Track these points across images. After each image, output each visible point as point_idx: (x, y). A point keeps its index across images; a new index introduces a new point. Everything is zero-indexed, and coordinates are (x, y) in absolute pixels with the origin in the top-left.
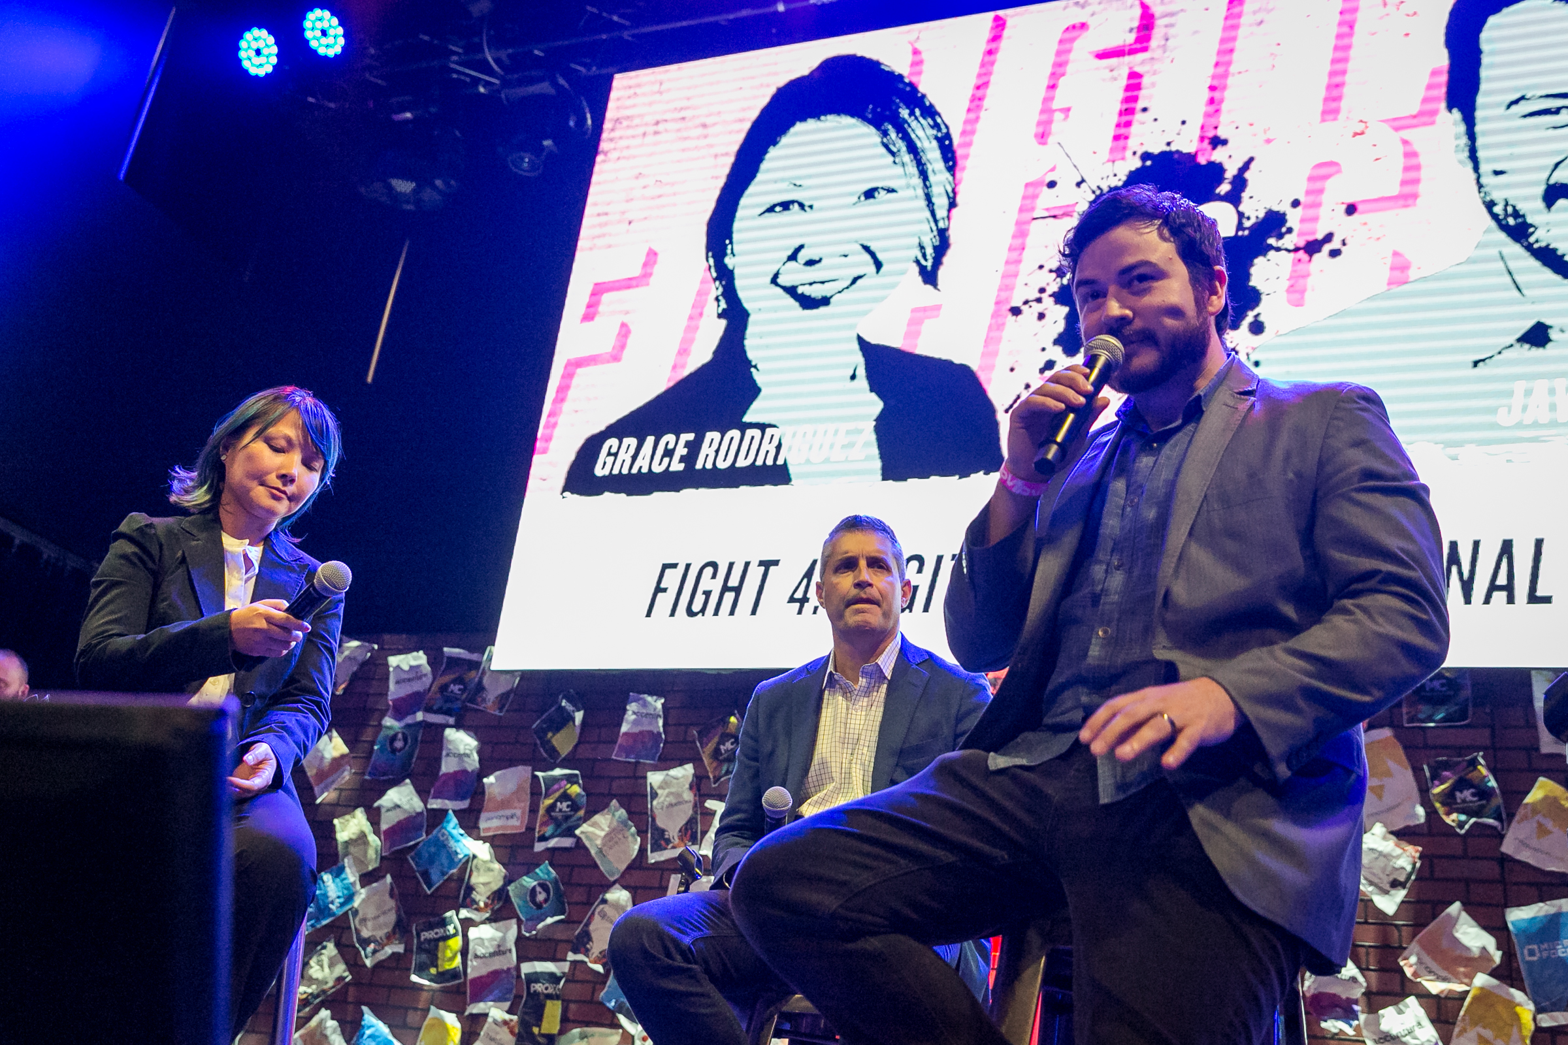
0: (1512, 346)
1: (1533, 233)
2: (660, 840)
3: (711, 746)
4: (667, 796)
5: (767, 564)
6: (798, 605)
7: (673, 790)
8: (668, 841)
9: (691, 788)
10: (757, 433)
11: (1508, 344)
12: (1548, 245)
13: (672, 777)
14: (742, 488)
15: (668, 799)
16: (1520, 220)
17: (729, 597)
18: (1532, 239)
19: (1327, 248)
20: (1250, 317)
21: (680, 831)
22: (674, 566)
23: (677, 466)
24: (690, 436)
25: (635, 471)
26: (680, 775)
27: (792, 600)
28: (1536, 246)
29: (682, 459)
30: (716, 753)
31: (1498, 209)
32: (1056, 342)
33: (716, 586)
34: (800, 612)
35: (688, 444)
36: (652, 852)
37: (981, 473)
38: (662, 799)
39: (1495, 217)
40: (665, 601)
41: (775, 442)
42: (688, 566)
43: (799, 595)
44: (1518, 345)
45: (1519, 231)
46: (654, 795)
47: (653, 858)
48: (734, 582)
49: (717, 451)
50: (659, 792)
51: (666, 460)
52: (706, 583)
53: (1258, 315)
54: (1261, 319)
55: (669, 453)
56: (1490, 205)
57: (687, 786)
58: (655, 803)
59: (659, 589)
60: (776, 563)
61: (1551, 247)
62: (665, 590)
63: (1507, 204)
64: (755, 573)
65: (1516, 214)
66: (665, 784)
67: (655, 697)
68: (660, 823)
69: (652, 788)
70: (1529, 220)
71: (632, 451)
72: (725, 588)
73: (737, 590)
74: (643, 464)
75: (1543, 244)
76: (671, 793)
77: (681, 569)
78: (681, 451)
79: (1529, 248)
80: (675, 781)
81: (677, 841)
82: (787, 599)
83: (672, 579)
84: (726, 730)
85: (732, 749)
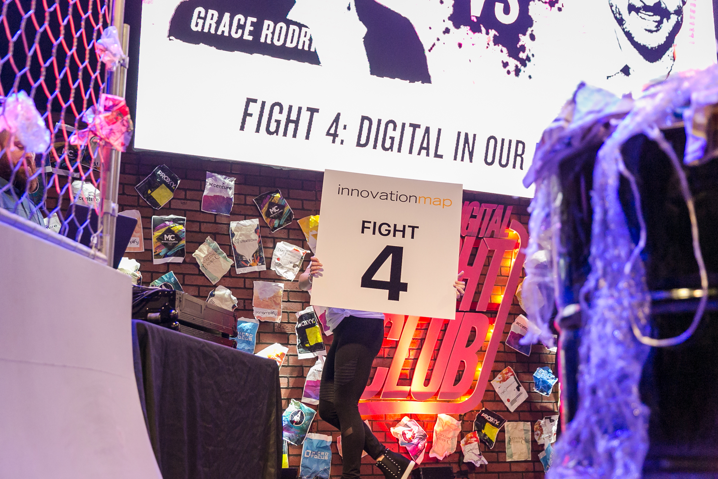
1: (625, 24)
2: (240, 261)
3: (265, 209)
4: (240, 236)
5: (313, 111)
6: (332, 138)
7: (243, 232)
8: (246, 262)
9: (256, 231)
10: (297, 28)
11: (618, 71)
12: (629, 31)
13: (242, 225)
14: (292, 61)
15: (240, 238)
16: (620, 16)
17: (292, 126)
18: (624, 26)
20: (529, 32)
21: (253, 256)
22: (255, 101)
23: (248, 37)
24: (255, 20)
25: (219, 33)
26: (247, 224)
27: (328, 134)
28: (626, 30)
29: (251, 33)
30: (268, 214)
31: (614, 8)
32: (450, 19)
33: (283, 118)
34: (334, 142)
35: (253, 24)
36: (237, 268)
37: (420, 82)
38: (237, 237)
39: (613, 11)
40: (251, 122)
41: (308, 37)
42: (264, 103)
43: (332, 131)
44: (620, 73)
45: (621, 22)
46: (233, 235)
47: (240, 271)
48: (293, 117)
49: (273, 33)
50: (235, 233)
51: (240, 31)
52: (276, 115)
53: (532, 31)
54: (534, 33)
55: (242, 27)
56: (611, 6)
57: (254, 231)
58: (234, 239)
59: (246, 114)
60: (317, 111)
61: (630, 32)
62: (251, 115)
63: (616, 8)
64: (305, 116)
65: (620, 14)
66: (238, 229)
67: (224, 176)
68: (239, 251)
69: (231, 230)
70: (623, 18)
71: (216, 18)
72: (289, 121)
73: (296, 123)
74: (224, 29)
75: (628, 30)
76: (243, 234)
77: (259, 104)
78: (249, 27)
79: (623, 30)
80: (244, 227)
81: (252, 262)
82: (326, 134)
83: (254, 109)
84: (271, 201)
85: (277, 212)
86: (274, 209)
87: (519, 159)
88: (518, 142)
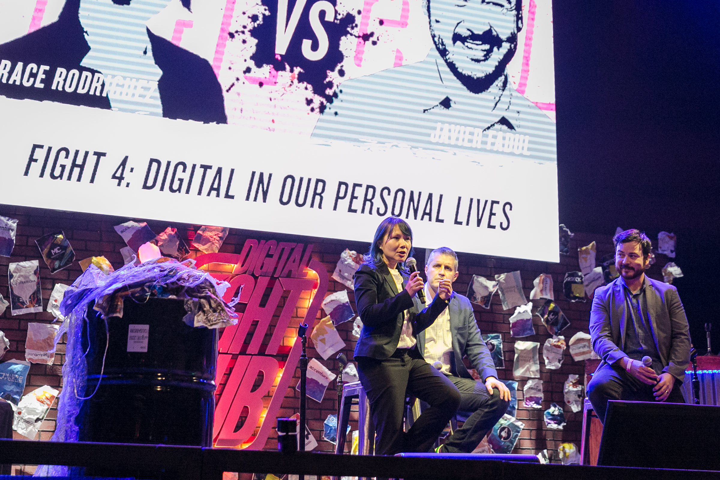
0: (437, 106)
1: (448, 54)
2: (17, 303)
3: (46, 250)
4: (19, 277)
5: (99, 155)
6: (117, 181)
7: (22, 274)
8: (23, 303)
9: (35, 273)
10: (89, 74)
11: (436, 105)
12: (453, 62)
13: (21, 266)
14: (82, 106)
15: (19, 279)
16: (444, 47)
17: (77, 170)
18: (447, 57)
19: (371, 39)
20: (338, 68)
21: (30, 298)
22: (41, 147)
23: (39, 85)
24: (47, 68)
25: (11, 82)
26: (27, 266)
27: (114, 177)
28: (448, 61)
29: (42, 81)
30: (49, 255)
31: (436, 39)
32: (252, 58)
33: (68, 163)
34: (119, 184)
35: (45, 72)
36: (13, 309)
37: (215, 122)
38: (16, 279)
39: (435, 42)
40: (36, 168)
41: (101, 82)
42: (50, 149)
43: (118, 175)
44: (439, 106)
45: (443, 53)
46: (12, 276)
47: (15, 313)
48: (79, 161)
49: (65, 80)
50: (14, 274)
51: (32, 80)
52: (62, 160)
53: (342, 66)
54: (344, 68)
55: (33, 75)
56: (434, 37)
57: (33, 272)
58: (12, 281)
59: (32, 159)
60: (104, 154)
61: (454, 63)
62: (36, 161)
63: (439, 38)
64: (92, 160)
65: (443, 44)
66: (17, 270)
67: (7, 218)
68: (16, 293)
69: (10, 272)
70: (447, 48)
71: (8, 68)
72: (74, 165)
73: (82, 167)
74: (16, 78)
75: (451, 61)
76: (22, 276)
77: (46, 149)
78: (41, 76)
79: (446, 61)
80: (24, 269)
81: (28, 303)
82: (111, 177)
83: (40, 154)
84: (54, 242)
85: (58, 253)
86: (56, 250)
87: (318, 198)
88: (318, 181)
